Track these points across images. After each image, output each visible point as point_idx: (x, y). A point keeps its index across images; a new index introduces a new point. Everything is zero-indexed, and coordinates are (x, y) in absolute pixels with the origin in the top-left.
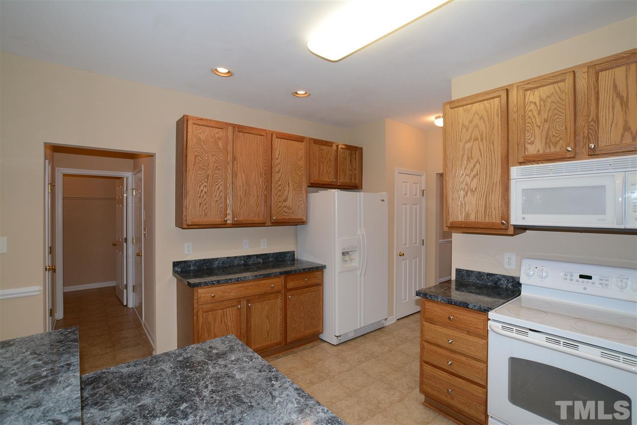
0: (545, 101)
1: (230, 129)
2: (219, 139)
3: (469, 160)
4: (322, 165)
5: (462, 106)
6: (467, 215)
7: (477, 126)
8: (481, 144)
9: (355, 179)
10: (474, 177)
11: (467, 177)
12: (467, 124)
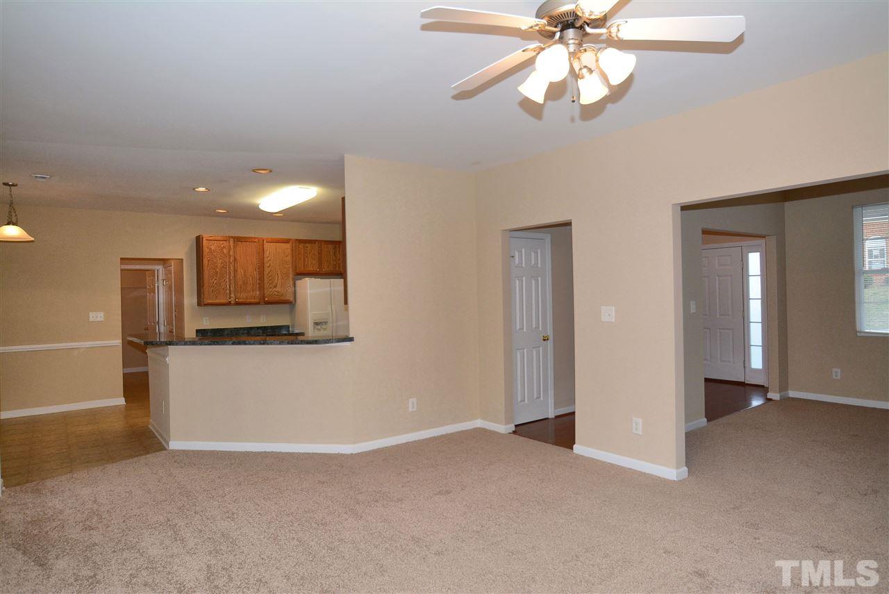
1: (232, 240)
2: (224, 247)
4: (306, 259)
9: (339, 267)
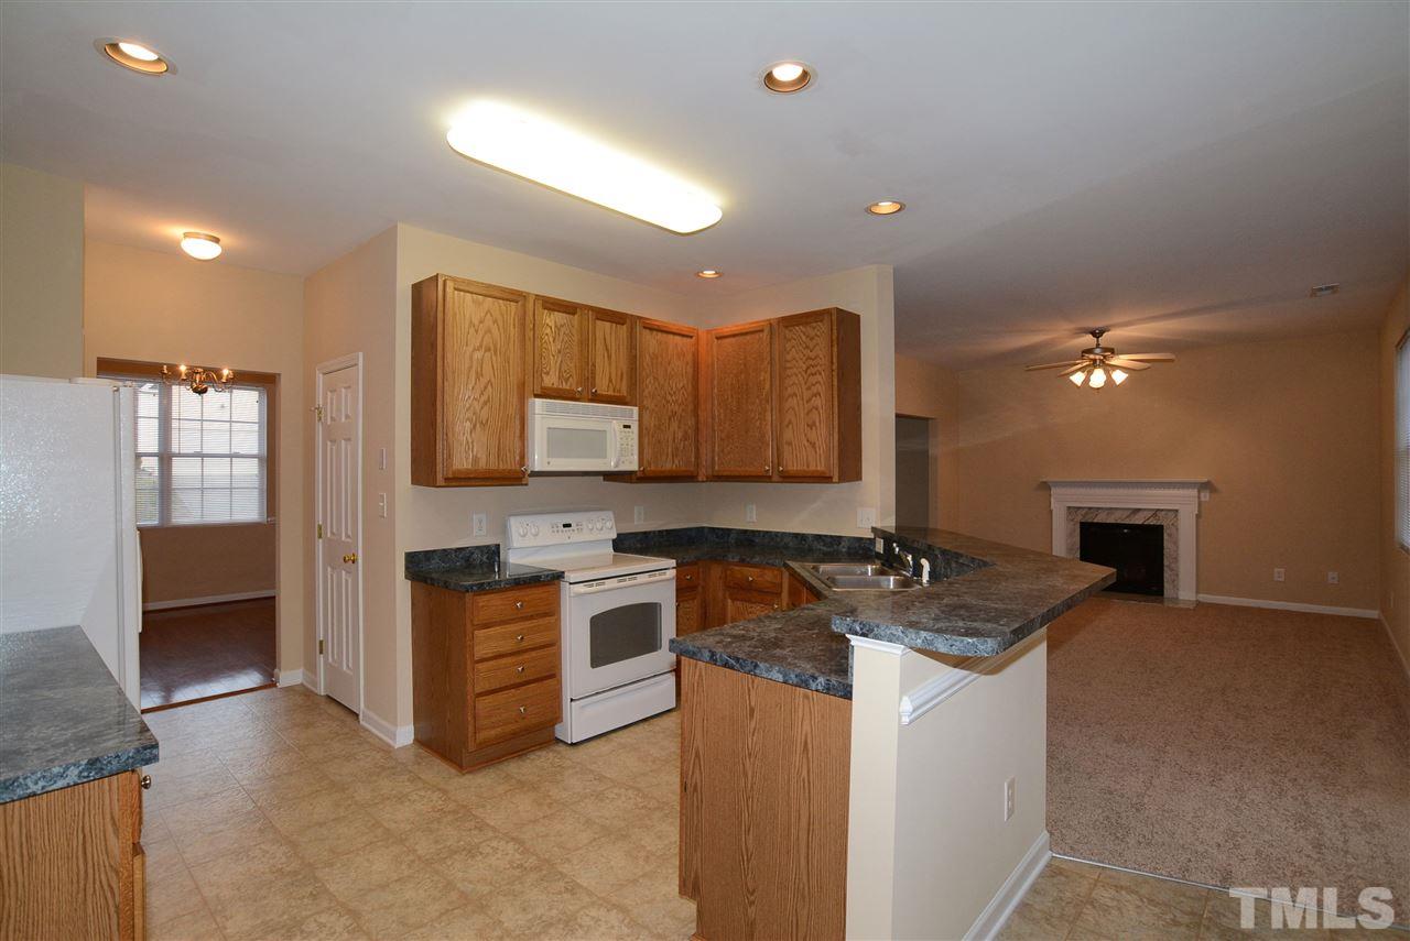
0: (559, 330)
3: (477, 378)
5: (472, 293)
6: (476, 460)
7: (489, 331)
8: (494, 358)
10: (485, 403)
11: (475, 403)
12: (476, 323)
